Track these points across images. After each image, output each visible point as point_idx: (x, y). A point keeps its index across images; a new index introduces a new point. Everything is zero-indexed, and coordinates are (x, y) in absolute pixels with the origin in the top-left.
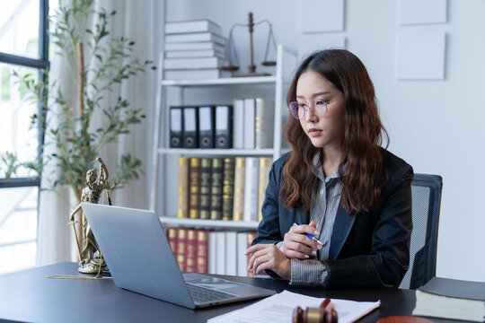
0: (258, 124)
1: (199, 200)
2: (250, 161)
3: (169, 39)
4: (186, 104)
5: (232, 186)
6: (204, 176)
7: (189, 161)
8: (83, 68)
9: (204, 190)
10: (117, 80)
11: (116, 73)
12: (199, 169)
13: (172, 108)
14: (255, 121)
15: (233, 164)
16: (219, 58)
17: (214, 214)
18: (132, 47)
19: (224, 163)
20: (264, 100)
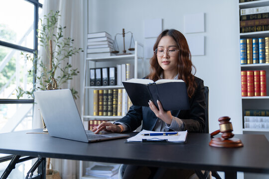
0: (127, 75)
1: (103, 108)
2: (124, 90)
3: (89, 40)
4: (97, 67)
5: (117, 101)
6: (105, 97)
7: (98, 91)
8: (52, 51)
9: (105, 103)
10: (67, 57)
11: (66, 54)
12: (103, 94)
13: (91, 69)
14: (126, 73)
15: (117, 91)
16: (110, 48)
17: (109, 113)
18: (73, 42)
19: (113, 91)
20: (130, 64)
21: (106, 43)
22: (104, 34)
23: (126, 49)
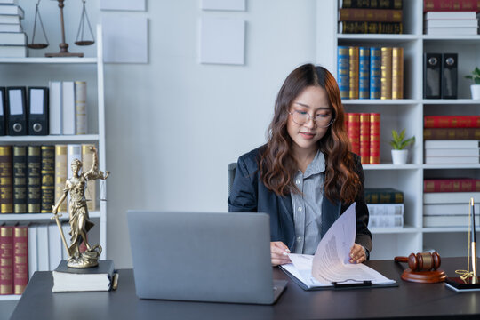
0: (79, 109)
1: (12, 192)
2: (71, 148)
5: (53, 175)
6: (18, 165)
9: (17, 181)
12: (10, 158)
14: (75, 105)
15: (52, 150)
16: (25, 34)
17: (31, 207)
19: (41, 151)
20: (85, 83)
21: (16, 20)
23: (67, 42)
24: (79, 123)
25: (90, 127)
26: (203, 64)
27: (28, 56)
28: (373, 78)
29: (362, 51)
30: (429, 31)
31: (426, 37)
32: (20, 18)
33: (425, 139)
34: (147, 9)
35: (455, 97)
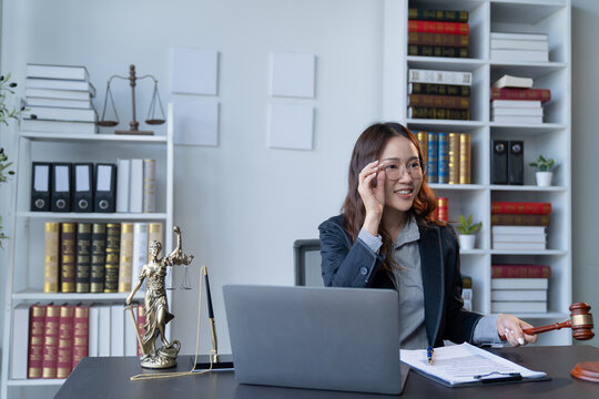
0: (147, 187)
1: (75, 271)
2: (137, 226)
5: (117, 254)
6: (82, 243)
7: (60, 226)
9: (80, 259)
12: (75, 235)
14: (144, 183)
15: (118, 228)
16: (95, 111)
17: (94, 286)
18: (13, 89)
19: (107, 229)
20: (154, 161)
21: (87, 96)
22: (80, 74)
23: (137, 120)
24: (147, 202)
25: (158, 206)
26: (272, 148)
27: (98, 132)
28: (441, 163)
29: (430, 136)
30: (496, 118)
31: (493, 124)
32: (91, 96)
33: (493, 224)
34: (217, 94)
35: (521, 184)
